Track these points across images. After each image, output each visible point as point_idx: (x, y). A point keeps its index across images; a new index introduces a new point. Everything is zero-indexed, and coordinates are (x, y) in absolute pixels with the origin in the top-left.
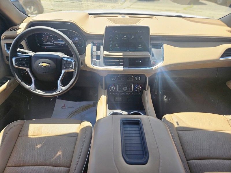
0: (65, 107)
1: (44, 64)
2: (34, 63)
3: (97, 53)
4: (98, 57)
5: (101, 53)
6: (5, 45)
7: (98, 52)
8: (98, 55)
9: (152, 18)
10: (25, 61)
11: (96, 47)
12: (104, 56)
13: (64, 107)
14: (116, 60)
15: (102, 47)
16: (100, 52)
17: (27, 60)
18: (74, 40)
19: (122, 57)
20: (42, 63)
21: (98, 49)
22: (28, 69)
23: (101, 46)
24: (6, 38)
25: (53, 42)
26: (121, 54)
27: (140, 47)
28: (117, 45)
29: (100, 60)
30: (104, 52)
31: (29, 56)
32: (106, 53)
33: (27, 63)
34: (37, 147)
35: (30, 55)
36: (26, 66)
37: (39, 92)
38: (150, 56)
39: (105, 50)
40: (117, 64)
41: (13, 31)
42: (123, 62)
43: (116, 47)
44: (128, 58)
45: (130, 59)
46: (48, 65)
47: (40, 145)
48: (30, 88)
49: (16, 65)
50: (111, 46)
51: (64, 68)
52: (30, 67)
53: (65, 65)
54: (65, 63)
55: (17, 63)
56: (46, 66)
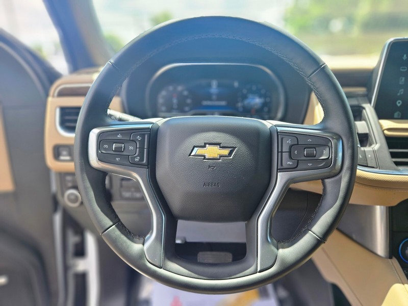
1: (212, 152)
4: (363, 140)
5: (369, 125)
6: (58, 110)
7: (357, 123)
8: (361, 133)
10: (135, 141)
12: (386, 132)
15: (369, 109)
16: (363, 122)
17: (143, 140)
18: (249, 104)
20: (204, 146)
24: (64, 93)
29: (376, 147)
31: (150, 126)
32: (387, 124)
33: (142, 149)
35: (153, 123)
36: (137, 159)
46: (226, 152)
48: (142, 255)
49: (100, 158)
50: (399, 105)
51: (285, 165)
52: (152, 166)
53: (290, 152)
54: (291, 147)
55: (105, 149)
56: (221, 156)
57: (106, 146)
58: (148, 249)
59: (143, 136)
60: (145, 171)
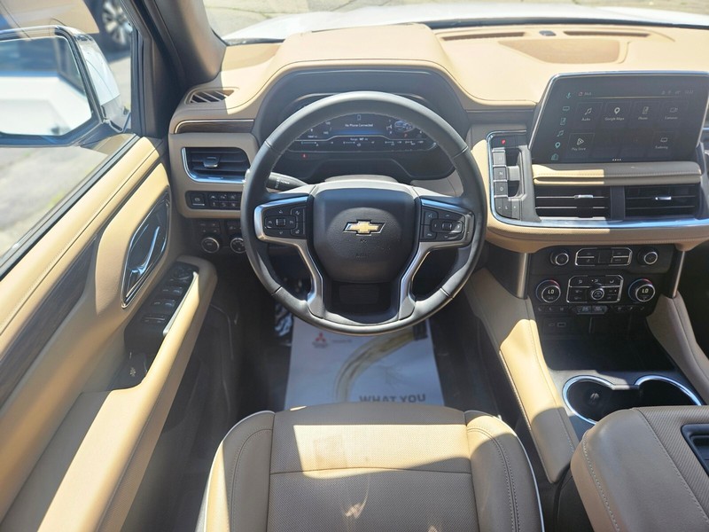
0: (324, 340)
1: (363, 227)
2: (328, 222)
3: (507, 172)
4: (513, 187)
5: (521, 171)
6: (184, 151)
7: (510, 167)
8: (511, 179)
9: (645, 35)
10: (294, 216)
11: (502, 149)
12: (536, 181)
13: (321, 342)
14: (580, 196)
15: (525, 152)
16: (517, 167)
17: (301, 214)
18: (402, 124)
19: (602, 183)
20: (357, 222)
21: (512, 159)
22: (300, 245)
23: (521, 147)
24: (185, 130)
25: (326, 137)
26: (599, 173)
27: (663, 144)
28: (580, 141)
29: (522, 197)
30: (535, 166)
31: (305, 199)
32: (541, 171)
33: (300, 222)
34: (349, 514)
35: (307, 195)
36: (297, 232)
37: (336, 320)
38: (701, 177)
39: (536, 160)
40: (584, 211)
41: (208, 105)
42: (606, 202)
43: (577, 147)
44: (622, 186)
45: (632, 191)
47: (357, 506)
48: (306, 309)
49: (266, 232)
50: (557, 147)
51: (425, 237)
52: (310, 237)
53: (430, 225)
54: (432, 221)
55: (270, 225)
56: (371, 231)
57: (270, 222)
58: (312, 304)
59: (300, 210)
60: (304, 241)
